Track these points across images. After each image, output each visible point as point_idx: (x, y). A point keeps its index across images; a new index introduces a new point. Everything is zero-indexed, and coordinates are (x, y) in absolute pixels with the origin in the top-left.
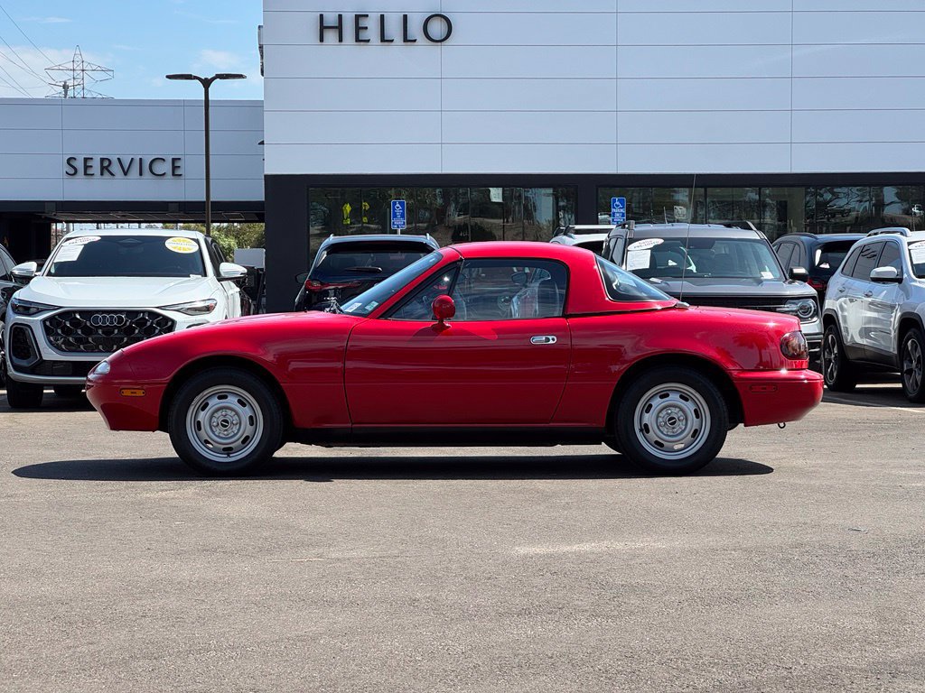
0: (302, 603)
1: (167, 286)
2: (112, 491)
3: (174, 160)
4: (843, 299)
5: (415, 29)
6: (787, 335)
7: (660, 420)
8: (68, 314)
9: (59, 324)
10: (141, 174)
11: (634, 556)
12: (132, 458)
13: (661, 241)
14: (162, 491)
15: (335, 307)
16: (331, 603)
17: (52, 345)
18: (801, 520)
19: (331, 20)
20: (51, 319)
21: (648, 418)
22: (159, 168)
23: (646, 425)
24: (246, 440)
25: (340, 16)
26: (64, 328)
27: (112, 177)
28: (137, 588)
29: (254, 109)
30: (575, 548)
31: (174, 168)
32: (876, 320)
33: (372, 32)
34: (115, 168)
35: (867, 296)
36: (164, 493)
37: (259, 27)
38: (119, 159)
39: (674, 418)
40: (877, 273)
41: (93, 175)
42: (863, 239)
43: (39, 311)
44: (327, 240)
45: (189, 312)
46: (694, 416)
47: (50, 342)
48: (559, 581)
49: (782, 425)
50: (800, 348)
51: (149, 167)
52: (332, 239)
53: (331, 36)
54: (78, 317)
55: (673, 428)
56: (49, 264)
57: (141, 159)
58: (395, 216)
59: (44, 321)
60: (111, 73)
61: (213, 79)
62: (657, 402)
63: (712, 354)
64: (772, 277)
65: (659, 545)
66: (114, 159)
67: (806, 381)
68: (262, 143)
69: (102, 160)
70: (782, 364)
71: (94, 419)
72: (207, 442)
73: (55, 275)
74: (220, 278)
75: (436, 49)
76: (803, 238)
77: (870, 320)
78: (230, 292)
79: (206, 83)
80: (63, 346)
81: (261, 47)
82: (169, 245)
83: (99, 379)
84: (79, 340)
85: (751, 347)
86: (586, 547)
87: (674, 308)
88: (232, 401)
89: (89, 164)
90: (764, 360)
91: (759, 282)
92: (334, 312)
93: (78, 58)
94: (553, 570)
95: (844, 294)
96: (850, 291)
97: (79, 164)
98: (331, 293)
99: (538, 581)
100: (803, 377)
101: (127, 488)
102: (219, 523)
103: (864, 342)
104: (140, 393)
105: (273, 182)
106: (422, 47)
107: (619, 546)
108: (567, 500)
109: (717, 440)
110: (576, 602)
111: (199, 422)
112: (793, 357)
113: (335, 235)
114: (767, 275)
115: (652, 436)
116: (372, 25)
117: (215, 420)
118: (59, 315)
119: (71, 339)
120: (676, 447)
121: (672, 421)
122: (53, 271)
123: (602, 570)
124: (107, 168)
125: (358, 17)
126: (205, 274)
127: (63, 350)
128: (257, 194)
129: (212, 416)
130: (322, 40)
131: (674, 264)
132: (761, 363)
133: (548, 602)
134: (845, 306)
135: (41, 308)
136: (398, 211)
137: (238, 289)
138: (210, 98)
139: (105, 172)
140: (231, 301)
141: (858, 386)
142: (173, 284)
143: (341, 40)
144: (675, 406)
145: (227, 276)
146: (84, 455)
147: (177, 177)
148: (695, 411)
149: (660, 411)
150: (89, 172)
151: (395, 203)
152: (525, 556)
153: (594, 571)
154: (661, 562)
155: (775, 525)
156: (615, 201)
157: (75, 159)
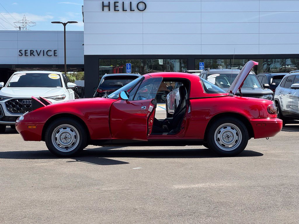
0: (90, 211)
1: (49, 90)
2: (23, 163)
3: (54, 51)
4: (281, 95)
5: (134, 6)
6: (270, 106)
7: (224, 136)
8: (14, 100)
9: (11, 103)
10: (44, 55)
11: (220, 189)
12: (33, 150)
13: (219, 75)
14: (42, 163)
15: (106, 96)
16: (102, 210)
17: (9, 111)
18: (280, 174)
19: (106, 3)
20: (8, 102)
21: (219, 136)
22: (49, 54)
23: (218, 138)
24: (73, 144)
25: (109, 2)
26: (13, 105)
27: (34, 56)
28: (25, 204)
29: (81, 34)
30: (197, 186)
31: (55, 53)
32: (292, 102)
33: (120, 8)
34: (35, 53)
35: (290, 94)
36: (42, 164)
37: (82, 6)
38: (36, 50)
39: (229, 136)
40: (294, 86)
41: (28, 56)
42: (287, 75)
43: (4, 99)
44: (104, 75)
45: (56, 99)
46: (236, 135)
47: (8, 109)
48: (192, 200)
49: (267, 138)
50: (274, 110)
51: (46, 53)
52: (106, 75)
53: (106, 9)
54: (18, 101)
55: (228, 139)
56: (8, 83)
57: (43, 50)
58: (128, 69)
59: (6, 102)
60: (35, 24)
61: (67, 23)
62: (223, 130)
63: (242, 112)
64: (257, 87)
65: (228, 185)
66: (35, 50)
67: (277, 122)
68: (83, 45)
69: (31, 51)
70: (268, 116)
71: (19, 137)
72: (59, 145)
73: (10, 87)
74: (67, 88)
75: (141, 13)
76: (266, 74)
77: (290, 102)
78: (71, 93)
79: (65, 24)
80: (12, 111)
81: (83, 13)
82: (50, 76)
83: (20, 122)
84: (18, 109)
85: (256, 110)
86: (201, 185)
87: (228, 96)
88: (68, 130)
89: (26, 52)
90: (261, 115)
91: (253, 89)
92: (105, 98)
93: (24, 19)
94: (189, 195)
95: (281, 93)
96: (283, 92)
97: (23, 52)
98: (106, 93)
99: (184, 200)
100: (275, 121)
101: (29, 162)
102: (61, 176)
103: (289, 109)
104: (35, 127)
105: (87, 57)
106: (136, 12)
107: (213, 185)
108: (191, 166)
109: (244, 143)
110: (200, 210)
111: (56, 138)
112: (272, 114)
113: (107, 74)
114: (256, 86)
115: (221, 142)
116: (120, 5)
117: (62, 137)
118: (11, 100)
119: (15, 109)
120: (229, 147)
121: (228, 137)
122: (9, 85)
123: (208, 195)
124: (32, 53)
125: (115, 3)
126: (62, 86)
127: (12, 112)
128: (82, 62)
129: (61, 135)
130: (103, 10)
131: (223, 83)
132: (260, 116)
133: (189, 210)
134: (282, 97)
135: (5, 98)
136: (129, 67)
137: (74, 92)
138: (66, 30)
139: (32, 55)
140: (71, 95)
141: (286, 125)
142: (50, 90)
143: (109, 10)
144: (229, 132)
145: (70, 87)
146: (17, 149)
147: (55, 56)
148: (237, 133)
149: (224, 133)
150: (27, 55)
151: (127, 64)
152: (178, 189)
153: (205, 195)
154: (231, 192)
155: (270, 176)
156: (200, 63)
157: (22, 50)
